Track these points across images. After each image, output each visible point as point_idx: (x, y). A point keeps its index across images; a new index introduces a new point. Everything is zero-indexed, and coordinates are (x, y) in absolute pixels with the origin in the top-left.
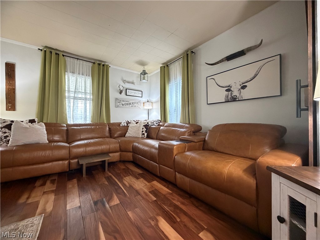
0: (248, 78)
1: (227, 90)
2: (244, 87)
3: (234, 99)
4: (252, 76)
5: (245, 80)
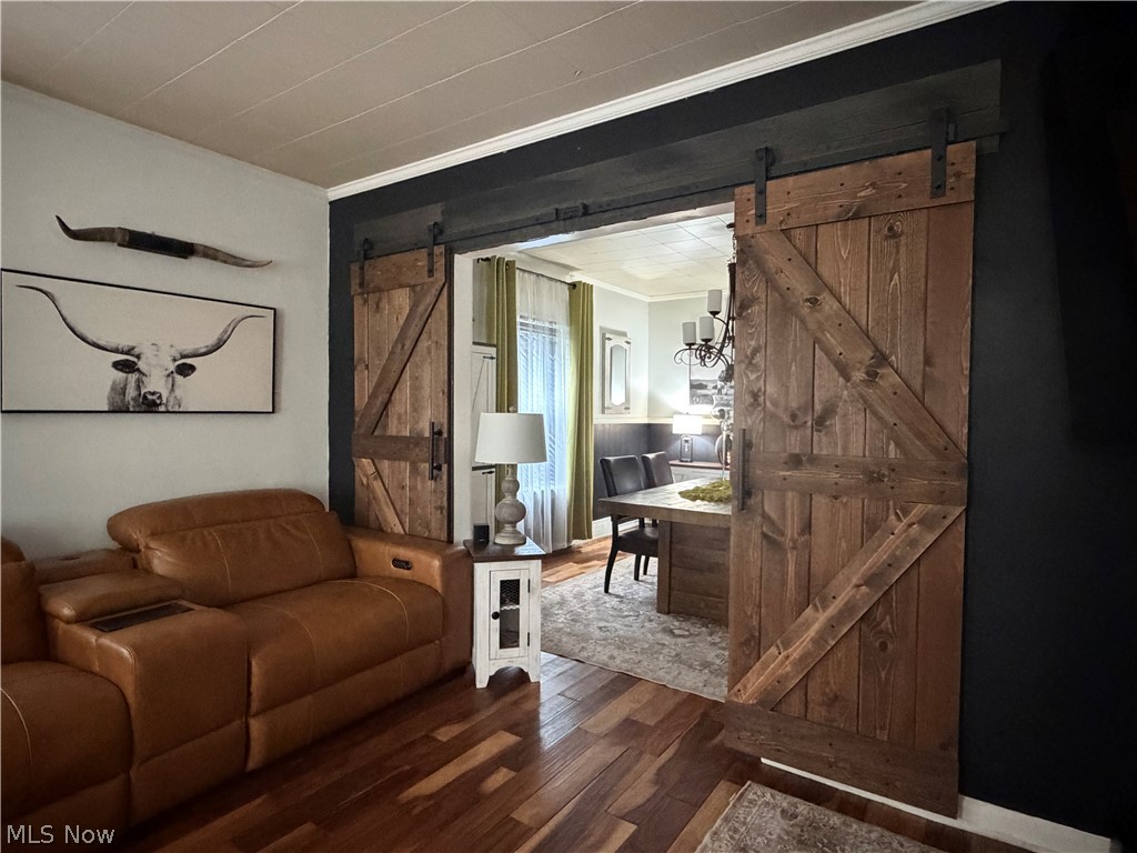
1: (118, 365)
3: (149, 406)
4: (211, 340)
5: (189, 347)
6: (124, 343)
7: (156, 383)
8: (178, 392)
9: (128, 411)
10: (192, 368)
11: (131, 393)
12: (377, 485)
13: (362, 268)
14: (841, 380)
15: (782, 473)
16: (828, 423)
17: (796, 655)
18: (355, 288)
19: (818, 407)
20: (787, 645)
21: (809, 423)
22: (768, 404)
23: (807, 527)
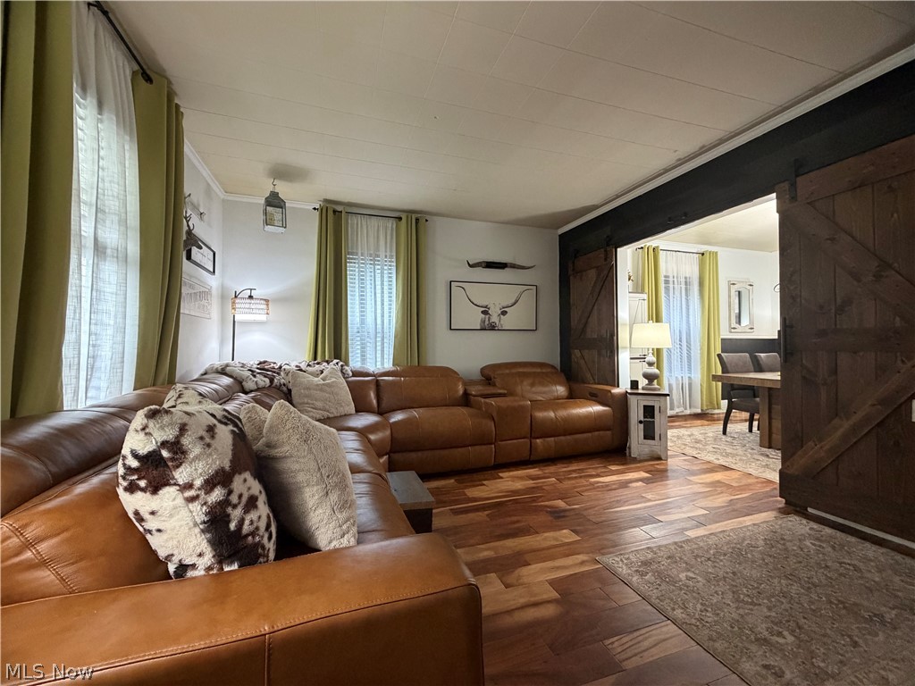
0: (510, 303)
1: (483, 312)
2: (504, 313)
3: (492, 328)
4: (513, 301)
5: (505, 304)
6: (485, 304)
7: (495, 319)
8: (502, 322)
9: (485, 329)
10: (506, 312)
11: (487, 322)
12: (582, 362)
13: (573, 263)
14: (855, 283)
15: (814, 340)
16: (846, 309)
17: (827, 447)
18: (570, 272)
19: (839, 300)
20: (820, 440)
21: (833, 311)
22: (803, 301)
23: (835, 372)
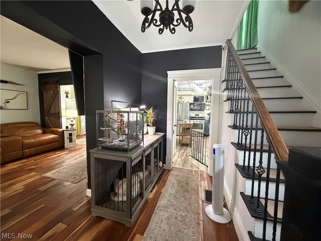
3: (1, 108)
4: (13, 97)
5: (8, 99)
8: (6, 106)
10: (9, 102)
12: (49, 121)
13: (44, 86)
18: (43, 89)
